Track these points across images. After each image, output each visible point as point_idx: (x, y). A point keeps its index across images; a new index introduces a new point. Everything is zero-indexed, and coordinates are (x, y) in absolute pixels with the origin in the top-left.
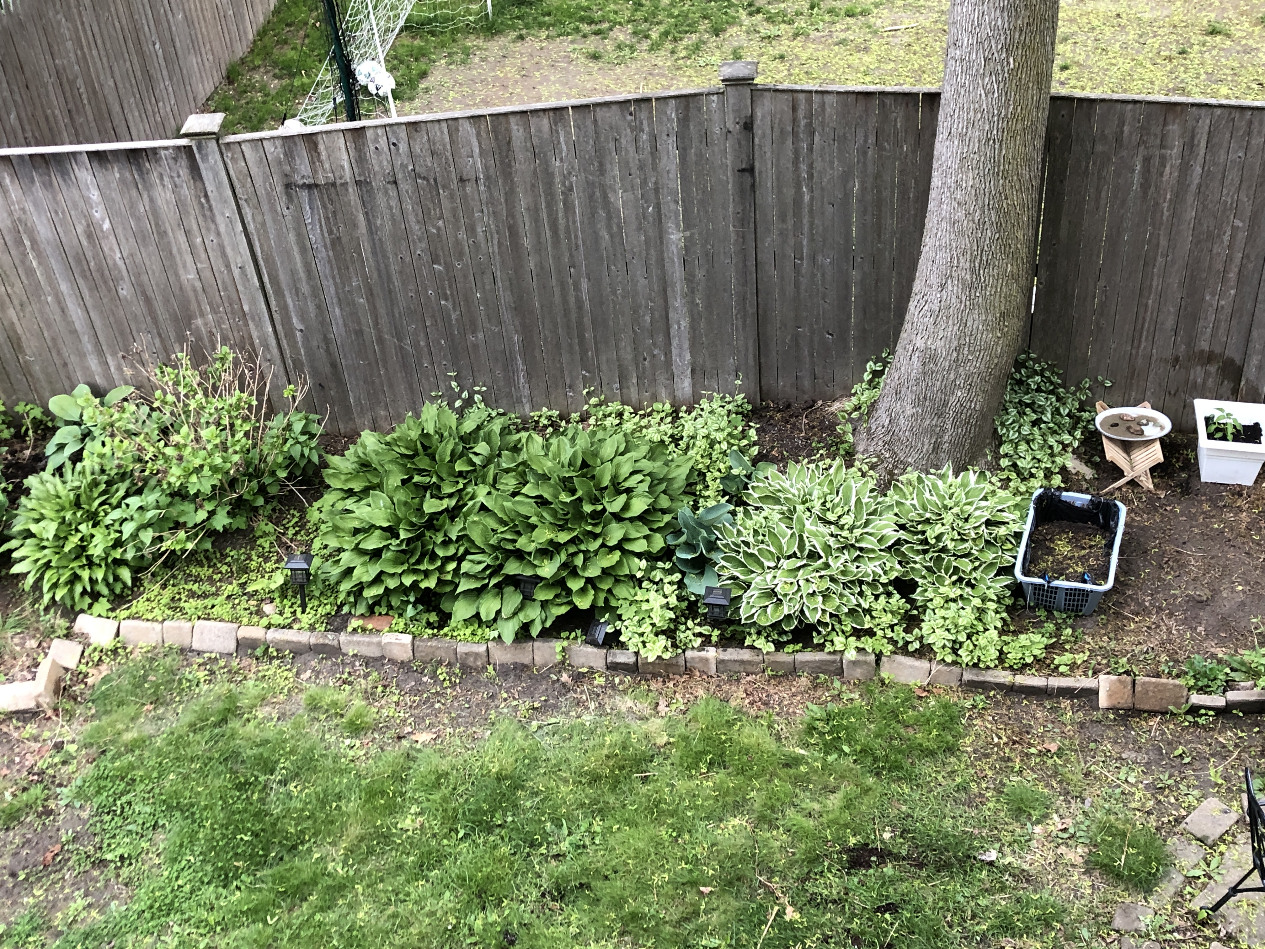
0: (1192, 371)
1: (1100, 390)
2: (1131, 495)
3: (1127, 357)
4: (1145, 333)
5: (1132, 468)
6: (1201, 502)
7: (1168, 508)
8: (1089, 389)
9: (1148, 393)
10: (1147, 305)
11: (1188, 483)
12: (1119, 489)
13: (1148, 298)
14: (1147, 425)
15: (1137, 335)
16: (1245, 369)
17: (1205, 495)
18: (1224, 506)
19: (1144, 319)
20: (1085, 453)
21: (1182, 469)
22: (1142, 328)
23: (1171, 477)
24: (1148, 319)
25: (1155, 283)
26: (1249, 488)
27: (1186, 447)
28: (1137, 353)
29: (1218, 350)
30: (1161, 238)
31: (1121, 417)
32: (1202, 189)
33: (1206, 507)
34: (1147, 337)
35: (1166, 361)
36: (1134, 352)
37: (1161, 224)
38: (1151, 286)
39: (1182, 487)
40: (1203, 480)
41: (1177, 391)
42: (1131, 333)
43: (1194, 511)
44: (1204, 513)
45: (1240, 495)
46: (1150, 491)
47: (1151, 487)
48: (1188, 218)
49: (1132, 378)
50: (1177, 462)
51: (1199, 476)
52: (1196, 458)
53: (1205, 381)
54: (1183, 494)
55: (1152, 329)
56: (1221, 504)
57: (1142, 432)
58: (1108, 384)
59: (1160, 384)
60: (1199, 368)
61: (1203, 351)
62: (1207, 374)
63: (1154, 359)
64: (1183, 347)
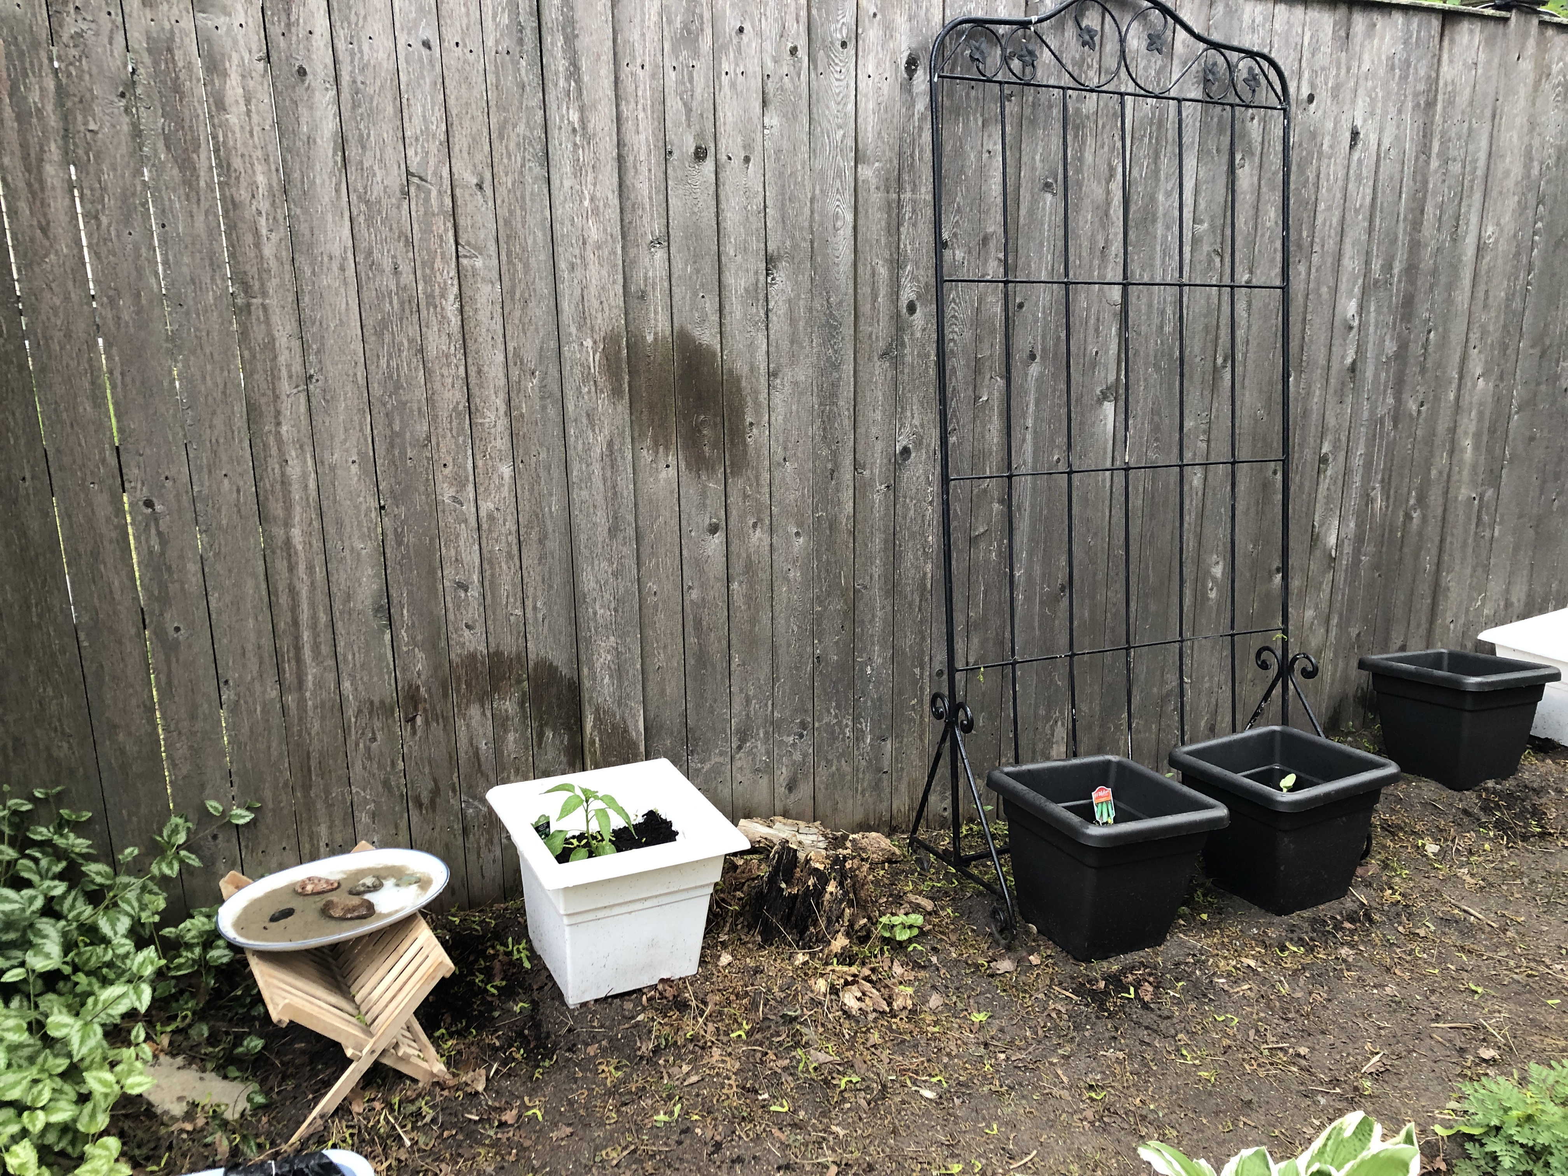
0: (460, 723)
1: (225, 845)
2: (383, 1120)
3: (276, 720)
4: (306, 636)
5: (367, 1028)
6: (590, 1065)
7: (509, 1116)
8: (187, 846)
9: (363, 818)
10: (288, 543)
11: (537, 1026)
12: (343, 1110)
13: (287, 524)
14: (375, 888)
15: (285, 644)
16: (587, 684)
17: (594, 1038)
18: (656, 1051)
19: (293, 592)
20: (212, 1040)
21: (508, 993)
22: (296, 623)
23: (485, 1023)
24: (304, 593)
25: (294, 470)
26: (693, 979)
27: (499, 936)
28: (302, 702)
29: (509, 645)
30: (275, 319)
31: (299, 891)
32: (353, 152)
33: (610, 1072)
34: (316, 647)
35: (387, 710)
36: (290, 699)
37: (265, 271)
38: (285, 482)
39: (525, 1041)
40: (573, 999)
41: (436, 792)
42: (266, 642)
43: (580, 1096)
44: (611, 1093)
45: (682, 1006)
46: (439, 1084)
47: (439, 1067)
48: (337, 251)
49: (307, 787)
50: (489, 979)
51: (558, 995)
52: (534, 956)
53: (498, 742)
54: (532, 1059)
55: (323, 618)
56: (646, 1048)
57: (370, 907)
58: (242, 817)
59: (386, 784)
60: (474, 711)
61: (472, 656)
62: (501, 723)
63: (350, 712)
64: (420, 655)
